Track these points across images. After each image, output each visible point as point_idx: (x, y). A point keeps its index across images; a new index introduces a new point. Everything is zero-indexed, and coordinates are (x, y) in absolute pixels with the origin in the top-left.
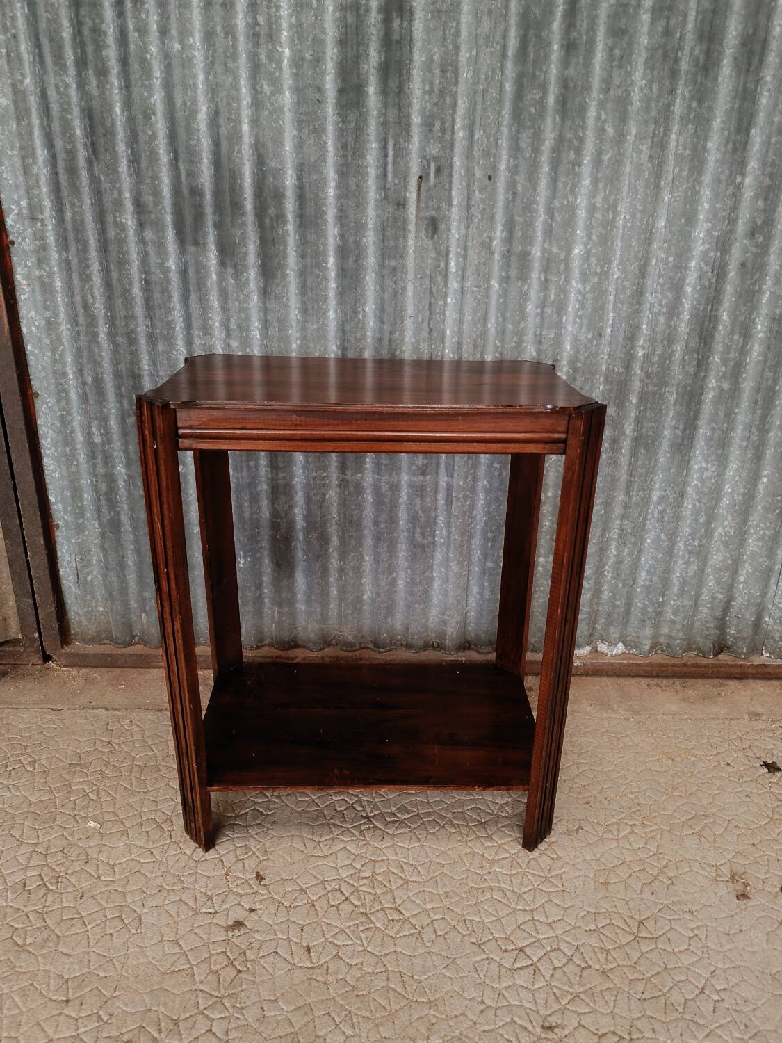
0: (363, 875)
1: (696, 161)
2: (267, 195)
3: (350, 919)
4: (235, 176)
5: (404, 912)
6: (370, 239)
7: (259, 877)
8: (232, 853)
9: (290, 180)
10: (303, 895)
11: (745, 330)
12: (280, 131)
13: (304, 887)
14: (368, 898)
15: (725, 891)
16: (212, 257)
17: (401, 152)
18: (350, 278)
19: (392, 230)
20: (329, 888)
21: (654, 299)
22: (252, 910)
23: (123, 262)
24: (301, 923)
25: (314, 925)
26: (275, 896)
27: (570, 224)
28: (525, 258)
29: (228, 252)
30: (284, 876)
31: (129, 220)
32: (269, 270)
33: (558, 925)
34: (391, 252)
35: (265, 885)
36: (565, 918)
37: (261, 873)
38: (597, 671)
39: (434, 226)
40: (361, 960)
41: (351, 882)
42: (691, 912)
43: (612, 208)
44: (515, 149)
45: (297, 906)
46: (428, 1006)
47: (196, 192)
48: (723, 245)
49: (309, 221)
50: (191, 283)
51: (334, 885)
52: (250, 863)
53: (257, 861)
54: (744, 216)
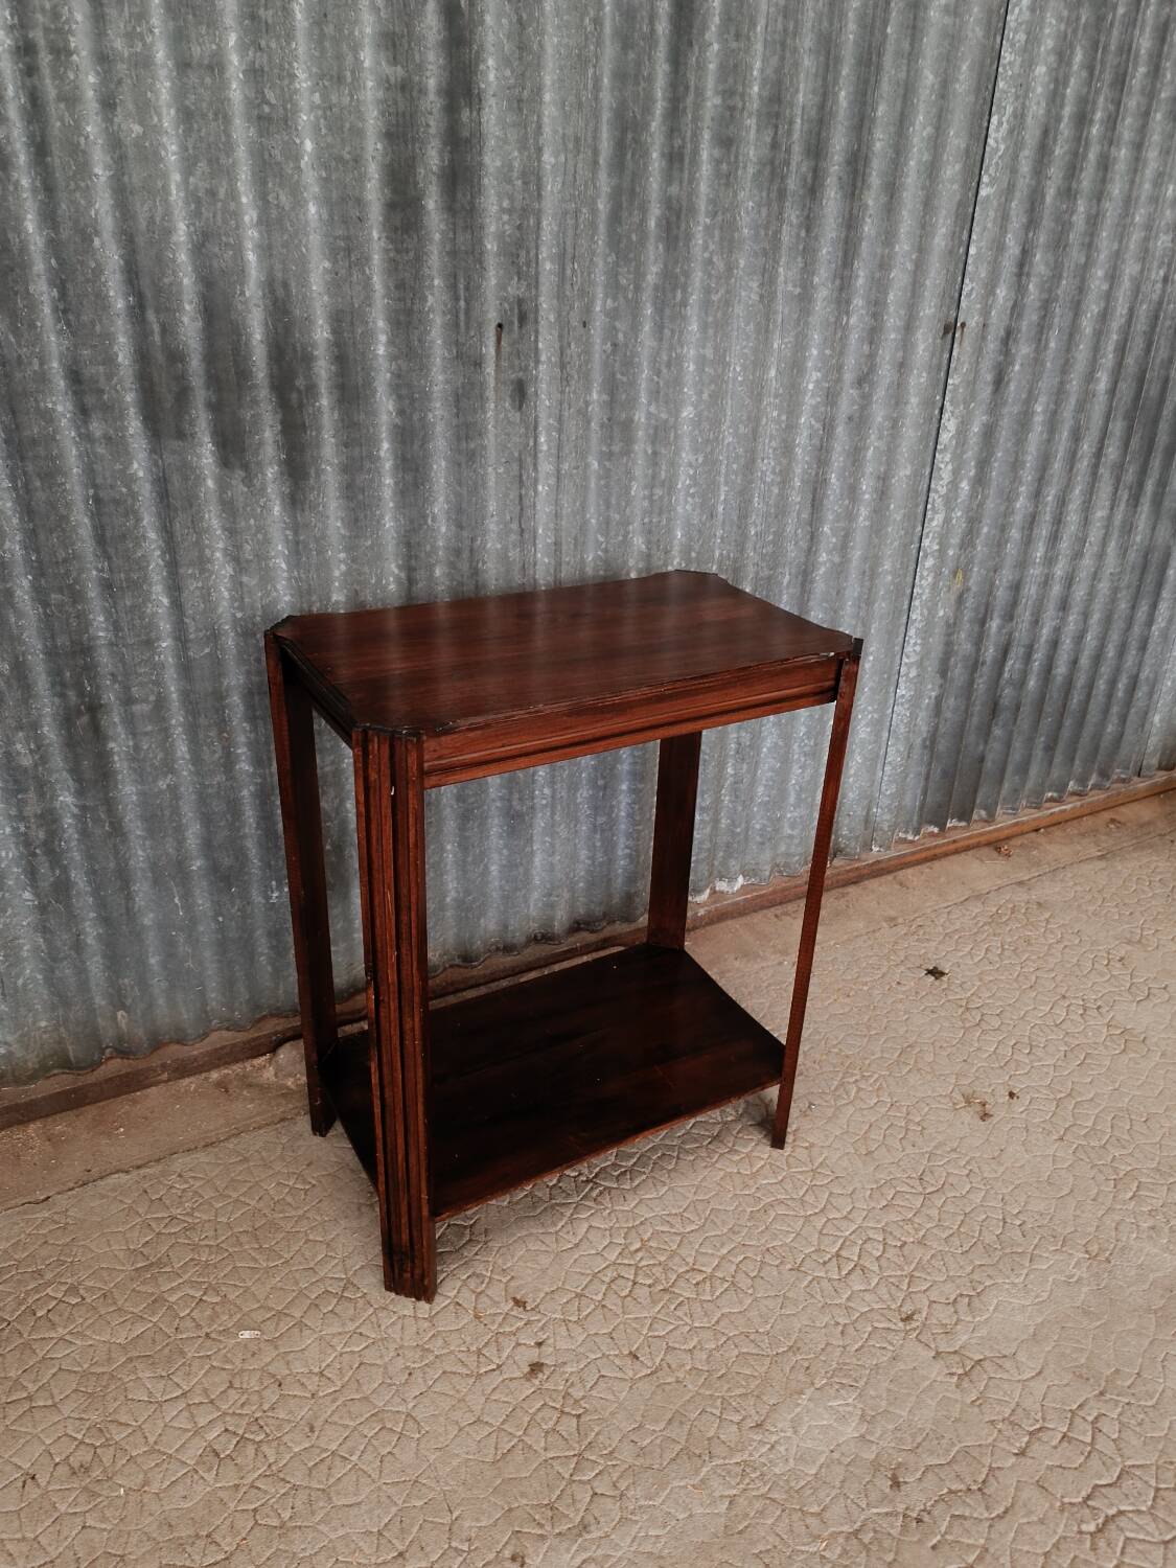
0: (633, 1248)
1: (805, 298)
2: (287, 358)
3: (655, 1302)
4: (237, 332)
5: (704, 1269)
6: (439, 414)
7: (519, 1303)
8: (464, 1290)
9: (321, 333)
10: (584, 1301)
11: (852, 491)
12: (303, 262)
13: (579, 1291)
14: (658, 1271)
15: (969, 1117)
16: (206, 455)
17: (473, 292)
18: (412, 469)
19: (465, 399)
20: (607, 1280)
21: (767, 466)
22: (539, 1344)
23: (52, 474)
24: (605, 1331)
25: (622, 1326)
26: (554, 1316)
27: (677, 382)
28: (627, 426)
29: (233, 447)
30: (548, 1290)
31: (62, 406)
32: (297, 468)
33: (854, 1214)
34: (466, 431)
35: (533, 1309)
36: (857, 1205)
37: (518, 1297)
38: (719, 917)
39: (521, 392)
40: (696, 1340)
41: (626, 1262)
42: (954, 1150)
43: (721, 360)
44: (614, 288)
45: (587, 1316)
46: (791, 1354)
47: (176, 357)
48: (831, 397)
49: (352, 393)
50: (173, 498)
51: (610, 1274)
52: (496, 1291)
53: (502, 1286)
54: (850, 360)
